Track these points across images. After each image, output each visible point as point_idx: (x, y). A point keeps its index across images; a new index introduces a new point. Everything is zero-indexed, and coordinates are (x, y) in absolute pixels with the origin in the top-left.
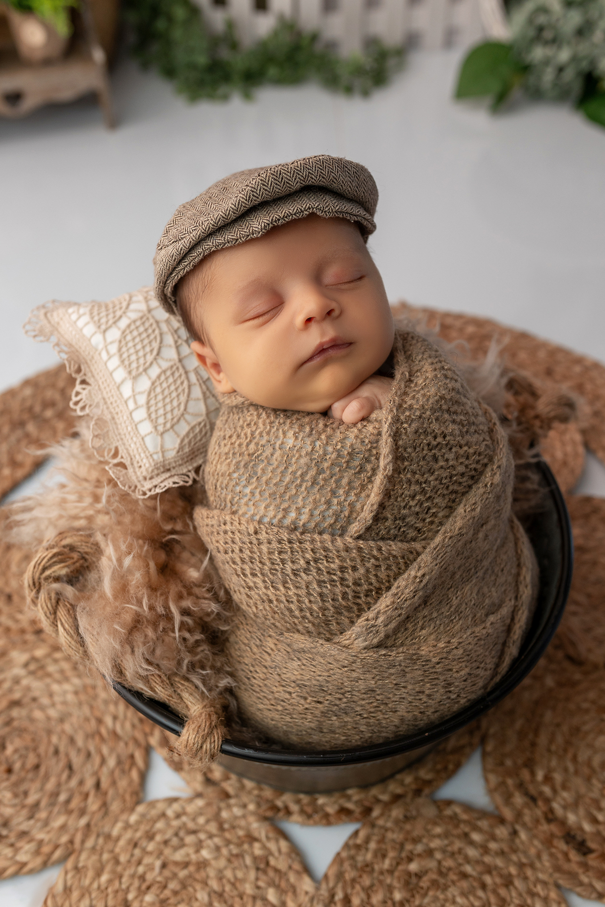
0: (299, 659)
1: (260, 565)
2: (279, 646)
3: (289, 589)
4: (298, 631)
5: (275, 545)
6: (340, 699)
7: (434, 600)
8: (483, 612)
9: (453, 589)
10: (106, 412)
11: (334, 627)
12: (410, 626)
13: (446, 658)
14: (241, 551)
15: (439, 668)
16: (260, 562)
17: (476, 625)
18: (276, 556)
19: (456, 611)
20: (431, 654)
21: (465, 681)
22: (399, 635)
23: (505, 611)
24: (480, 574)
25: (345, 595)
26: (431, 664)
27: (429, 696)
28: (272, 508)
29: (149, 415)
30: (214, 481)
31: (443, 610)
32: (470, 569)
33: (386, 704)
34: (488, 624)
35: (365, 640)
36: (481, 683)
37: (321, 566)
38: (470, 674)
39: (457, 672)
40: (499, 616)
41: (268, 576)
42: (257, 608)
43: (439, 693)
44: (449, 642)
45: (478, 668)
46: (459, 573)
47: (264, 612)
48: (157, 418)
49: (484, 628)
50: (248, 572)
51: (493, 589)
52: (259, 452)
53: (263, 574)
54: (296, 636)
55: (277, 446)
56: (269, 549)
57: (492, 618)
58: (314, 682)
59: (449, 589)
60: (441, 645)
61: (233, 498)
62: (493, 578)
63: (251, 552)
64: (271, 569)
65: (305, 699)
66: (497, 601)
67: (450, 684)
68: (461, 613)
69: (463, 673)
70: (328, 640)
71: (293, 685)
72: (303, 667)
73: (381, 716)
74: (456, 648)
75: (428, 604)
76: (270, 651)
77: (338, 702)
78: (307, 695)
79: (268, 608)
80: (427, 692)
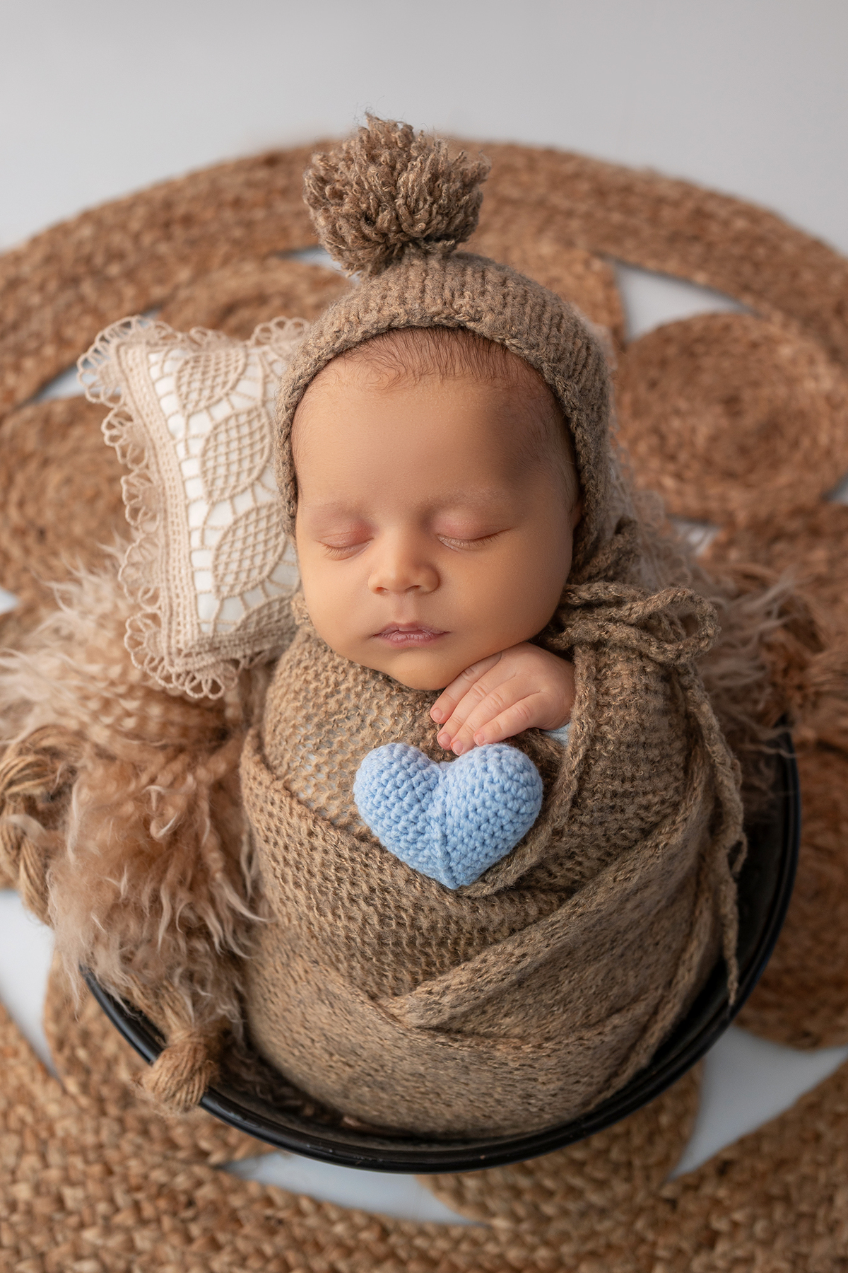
0: (331, 1003)
1: (307, 876)
2: (310, 977)
3: (340, 917)
4: (338, 969)
5: (332, 857)
6: (376, 1070)
7: (535, 983)
8: (606, 1005)
9: (567, 970)
10: (161, 532)
11: (389, 982)
12: (490, 1009)
13: (530, 1066)
14: (286, 848)
15: (517, 1075)
16: (309, 872)
17: (588, 1026)
18: (331, 872)
19: (563, 999)
20: (510, 1057)
21: (554, 1095)
22: (472, 1017)
23: (640, 1009)
24: (617, 951)
25: (412, 942)
26: (506, 1069)
27: (498, 1101)
28: (337, 802)
29: (216, 567)
30: (275, 721)
31: (544, 997)
32: (603, 945)
33: (438, 1094)
34: (607, 1029)
35: (422, 1017)
36: (578, 1100)
37: (388, 897)
38: (562, 1089)
39: (544, 1083)
40: (629, 1015)
41: (314, 893)
42: (290, 920)
43: (513, 1102)
44: (540, 1046)
45: (578, 1082)
46: (584, 949)
47: (298, 930)
48: (224, 575)
49: (600, 1034)
50: (290, 878)
51: (631, 973)
52: (341, 716)
53: (309, 889)
54: (333, 974)
55: (368, 721)
56: (323, 859)
57: (616, 1020)
58: (344, 1041)
59: (561, 969)
60: (527, 1048)
61: (292, 760)
62: (637, 955)
63: (299, 855)
64: (320, 886)
65: (331, 1055)
66: (632, 990)
67: (530, 1096)
68: (570, 1002)
69: (551, 1086)
70: (373, 997)
71: (318, 1032)
72: (334, 1017)
73: (427, 1104)
74: (549, 1056)
75: (525, 985)
76: (297, 978)
77: (372, 1072)
78: (333, 1051)
79: (305, 929)
80: (497, 1096)
